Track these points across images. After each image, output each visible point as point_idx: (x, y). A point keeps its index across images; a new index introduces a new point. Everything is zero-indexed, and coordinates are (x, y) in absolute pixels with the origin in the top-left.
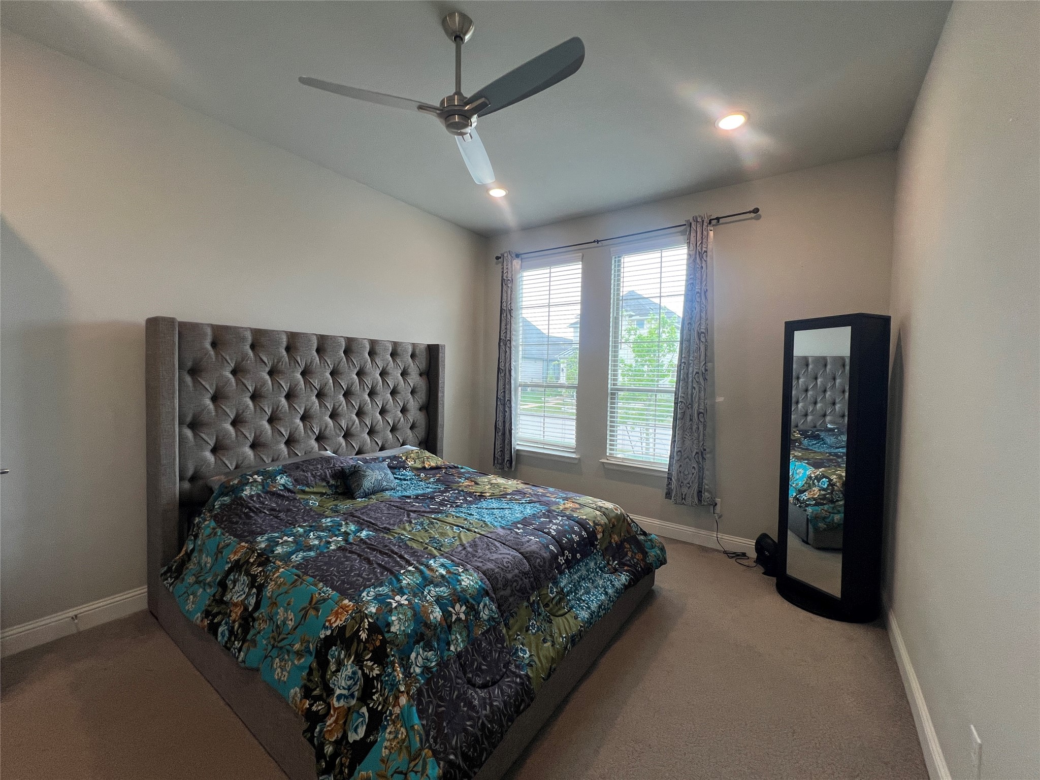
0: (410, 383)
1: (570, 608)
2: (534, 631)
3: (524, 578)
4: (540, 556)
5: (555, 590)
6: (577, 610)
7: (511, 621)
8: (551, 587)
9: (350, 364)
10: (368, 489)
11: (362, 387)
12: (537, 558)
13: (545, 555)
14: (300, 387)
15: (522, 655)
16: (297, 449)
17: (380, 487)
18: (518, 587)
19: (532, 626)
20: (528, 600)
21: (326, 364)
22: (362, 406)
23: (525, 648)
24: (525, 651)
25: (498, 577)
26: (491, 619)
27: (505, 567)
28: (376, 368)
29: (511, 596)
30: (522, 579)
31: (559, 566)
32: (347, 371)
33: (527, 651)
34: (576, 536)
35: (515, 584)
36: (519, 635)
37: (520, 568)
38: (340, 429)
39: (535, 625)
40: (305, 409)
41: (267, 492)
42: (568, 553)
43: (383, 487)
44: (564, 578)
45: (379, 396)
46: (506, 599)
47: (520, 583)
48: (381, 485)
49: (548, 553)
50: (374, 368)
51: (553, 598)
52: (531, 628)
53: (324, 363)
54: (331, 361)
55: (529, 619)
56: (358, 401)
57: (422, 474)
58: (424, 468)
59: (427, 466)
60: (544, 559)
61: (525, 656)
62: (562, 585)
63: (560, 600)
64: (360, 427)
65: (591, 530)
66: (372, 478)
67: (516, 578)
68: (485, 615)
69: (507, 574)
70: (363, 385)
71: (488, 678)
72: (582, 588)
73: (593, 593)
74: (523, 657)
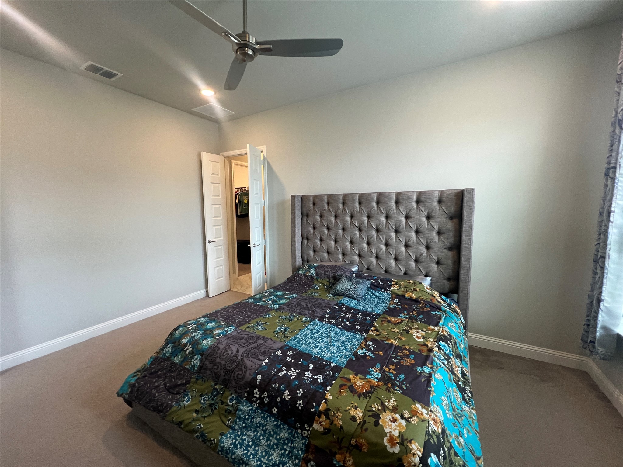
0: (433, 225)
1: (230, 426)
2: (202, 401)
3: (223, 370)
4: (245, 372)
5: (233, 402)
6: (231, 434)
7: (200, 381)
8: (233, 397)
9: (379, 211)
10: (338, 291)
11: (387, 227)
12: (242, 371)
13: (248, 374)
14: (348, 225)
15: (185, 400)
16: (346, 259)
17: (346, 294)
18: (216, 371)
19: (204, 398)
20: (216, 384)
21: (362, 211)
22: (387, 240)
23: (190, 400)
24: (189, 400)
25: (215, 354)
26: (193, 367)
27: (223, 353)
28: (399, 213)
29: (210, 370)
30: (221, 369)
31: (251, 394)
32: (376, 215)
33: (188, 402)
34: (288, 395)
35: (216, 367)
36: (196, 392)
37: (227, 364)
38: (371, 253)
39: (206, 400)
40: (351, 238)
41: (305, 275)
42: (266, 395)
43: (347, 294)
44: (248, 405)
45: (402, 234)
46: (206, 369)
47: (219, 370)
48: (347, 293)
49: (251, 377)
50: (397, 213)
51: (228, 405)
52: (203, 398)
53: (361, 211)
54: (366, 209)
55: (207, 393)
56: (384, 236)
57: (396, 300)
58: (404, 296)
59: (407, 295)
60: (244, 376)
61: (185, 403)
62: (241, 407)
63: (230, 412)
64: (386, 254)
65: (313, 410)
66: (344, 286)
67: (219, 365)
68: (194, 362)
69: (218, 359)
70: (388, 225)
71: (168, 384)
72: (255, 433)
73: (258, 450)
74: (184, 401)
